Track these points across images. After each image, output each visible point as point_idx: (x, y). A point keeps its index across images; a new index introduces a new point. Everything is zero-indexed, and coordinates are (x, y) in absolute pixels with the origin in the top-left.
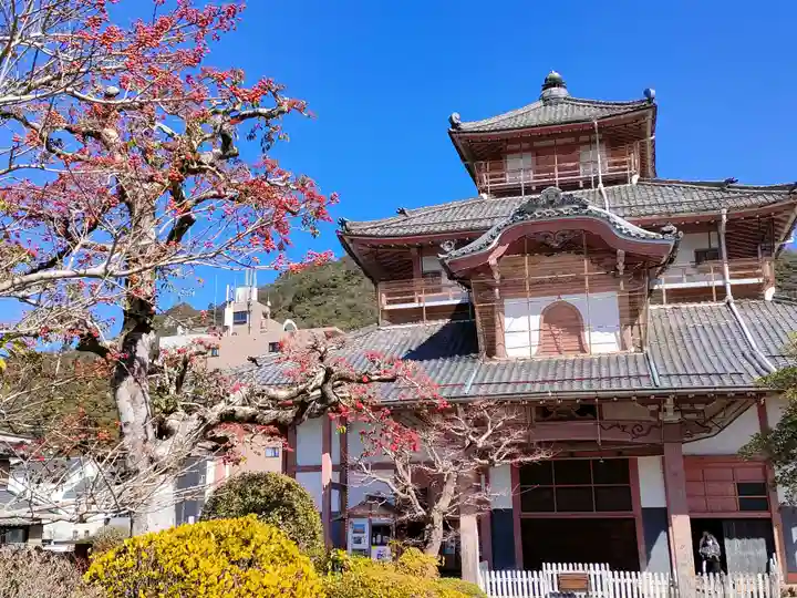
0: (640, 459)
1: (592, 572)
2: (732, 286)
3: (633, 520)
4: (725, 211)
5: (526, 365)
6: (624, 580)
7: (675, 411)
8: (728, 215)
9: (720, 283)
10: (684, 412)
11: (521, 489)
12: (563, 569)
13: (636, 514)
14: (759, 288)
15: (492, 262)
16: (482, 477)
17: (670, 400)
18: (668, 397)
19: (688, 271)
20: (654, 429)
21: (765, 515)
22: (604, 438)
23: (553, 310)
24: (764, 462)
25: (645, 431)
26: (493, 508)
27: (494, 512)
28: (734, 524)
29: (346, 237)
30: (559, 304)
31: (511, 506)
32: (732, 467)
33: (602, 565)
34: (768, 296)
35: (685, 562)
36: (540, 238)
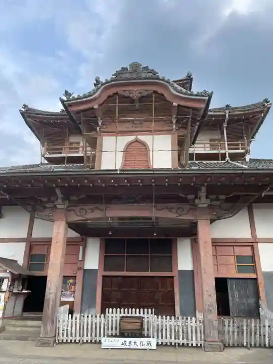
0: (178, 239)
1: (146, 316)
2: (229, 153)
3: (173, 277)
4: (227, 112)
6: (166, 322)
7: (207, 197)
8: (229, 115)
9: (223, 152)
10: (212, 200)
11: (105, 256)
12: (120, 313)
13: (174, 274)
14: (243, 155)
15: (96, 107)
16: (81, 248)
17: (204, 189)
18: (203, 185)
19: (207, 146)
20: (191, 211)
21: (253, 276)
22: (157, 216)
23: (133, 145)
24: (252, 244)
25: (185, 212)
26: (85, 268)
27: (85, 271)
28: (234, 281)
29: (25, 115)
30: (137, 141)
31: (97, 267)
32: (233, 246)
33: (150, 310)
34: (247, 159)
35: (212, 308)
36: (127, 94)
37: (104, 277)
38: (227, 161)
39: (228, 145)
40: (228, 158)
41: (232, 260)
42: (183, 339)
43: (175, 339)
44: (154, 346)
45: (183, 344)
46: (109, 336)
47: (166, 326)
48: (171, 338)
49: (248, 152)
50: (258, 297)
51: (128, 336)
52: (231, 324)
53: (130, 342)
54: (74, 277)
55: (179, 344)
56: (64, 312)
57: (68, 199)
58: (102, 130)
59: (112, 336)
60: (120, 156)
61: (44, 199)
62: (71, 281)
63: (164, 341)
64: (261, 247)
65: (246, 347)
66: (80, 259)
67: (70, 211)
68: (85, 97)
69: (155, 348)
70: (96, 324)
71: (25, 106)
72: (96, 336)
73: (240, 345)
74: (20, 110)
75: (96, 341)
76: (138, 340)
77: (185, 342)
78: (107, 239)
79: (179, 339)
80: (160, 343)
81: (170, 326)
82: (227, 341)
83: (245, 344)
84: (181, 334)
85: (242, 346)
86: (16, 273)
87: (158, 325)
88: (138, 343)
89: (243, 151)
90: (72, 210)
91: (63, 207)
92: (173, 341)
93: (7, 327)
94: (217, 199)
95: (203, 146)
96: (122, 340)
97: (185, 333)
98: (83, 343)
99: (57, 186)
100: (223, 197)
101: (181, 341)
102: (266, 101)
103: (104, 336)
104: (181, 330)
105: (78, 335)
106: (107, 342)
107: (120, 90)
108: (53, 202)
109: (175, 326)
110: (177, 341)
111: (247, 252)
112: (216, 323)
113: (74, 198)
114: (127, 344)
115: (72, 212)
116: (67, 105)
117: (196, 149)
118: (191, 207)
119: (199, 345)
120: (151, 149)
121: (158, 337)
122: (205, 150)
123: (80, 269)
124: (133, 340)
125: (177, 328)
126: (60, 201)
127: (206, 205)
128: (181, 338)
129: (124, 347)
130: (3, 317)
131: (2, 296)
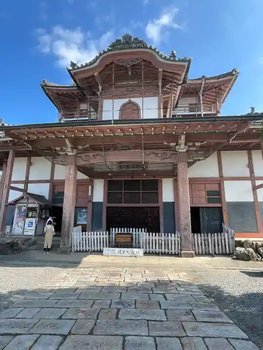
0: (164, 180)
2: (204, 114)
3: (159, 207)
6: (154, 237)
8: (205, 84)
9: (199, 113)
10: (189, 146)
11: (108, 193)
13: (160, 205)
15: (96, 74)
16: (90, 187)
17: (183, 137)
18: (183, 134)
21: (219, 205)
22: (146, 160)
23: (127, 106)
24: (220, 181)
25: (168, 156)
26: (94, 201)
27: (93, 203)
28: (205, 209)
30: (130, 102)
31: (102, 201)
32: (205, 184)
33: (143, 230)
35: (186, 227)
36: (121, 63)
37: (108, 208)
41: (204, 194)
42: (165, 249)
43: (159, 249)
44: (142, 254)
45: (165, 252)
46: (110, 247)
47: (152, 240)
48: (156, 248)
49: (218, 112)
50: (222, 220)
52: (199, 238)
53: (124, 251)
54: (86, 208)
55: (162, 252)
57: (76, 148)
61: (58, 149)
62: (84, 210)
63: (151, 250)
64: (226, 184)
66: (90, 194)
67: (78, 157)
68: (87, 65)
70: (100, 239)
73: (207, 254)
74: (41, 85)
78: (109, 180)
79: (162, 249)
80: (148, 252)
81: (156, 240)
82: (197, 251)
83: (211, 252)
84: (163, 245)
85: (209, 254)
86: (42, 204)
87: (146, 239)
88: (130, 252)
89: (215, 113)
90: (80, 156)
91: (71, 154)
92: (157, 250)
93: (38, 241)
94: (194, 146)
95: (183, 109)
96: (118, 249)
97: (167, 245)
98: (92, 251)
99: (66, 137)
100: (198, 144)
102: (234, 70)
103: (106, 246)
104: (163, 243)
105: (87, 246)
106: (107, 251)
107: (115, 60)
108: (65, 151)
109: (159, 240)
110: (160, 250)
111: (215, 188)
113: (80, 147)
114: (122, 252)
115: (80, 158)
116: (72, 73)
117: (178, 112)
118: (173, 152)
119: (177, 253)
120: (141, 108)
121: (146, 248)
122: (185, 112)
123: (90, 201)
124: (126, 250)
125: (160, 241)
126: (70, 150)
127: (185, 150)
128: (163, 248)
129: (119, 254)
130: (35, 235)
131: (34, 220)
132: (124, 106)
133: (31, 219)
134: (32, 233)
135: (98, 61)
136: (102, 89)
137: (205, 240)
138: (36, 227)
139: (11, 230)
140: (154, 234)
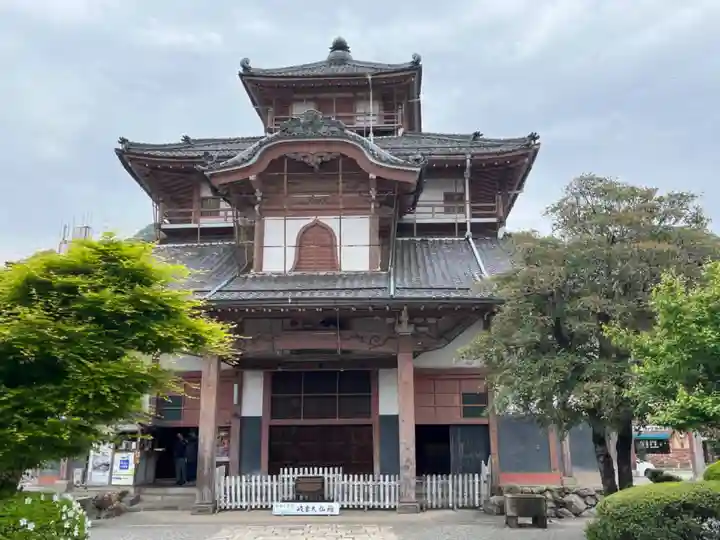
1: (326, 475)
2: (472, 224)
3: (371, 426)
4: (469, 156)
5: (281, 278)
6: (356, 482)
7: (409, 323)
9: (462, 220)
10: (417, 325)
11: (272, 398)
12: (299, 473)
13: (374, 420)
14: (494, 227)
15: (252, 178)
16: (236, 386)
17: (404, 313)
18: (402, 309)
19: (437, 209)
20: (390, 340)
21: (484, 421)
22: (345, 347)
23: (310, 230)
25: (380, 342)
26: (243, 415)
27: (244, 420)
28: (459, 429)
29: (125, 156)
30: (316, 224)
31: (259, 413)
32: (459, 380)
33: (336, 469)
34: (500, 234)
35: (408, 464)
36: (299, 158)
37: (271, 428)
38: (467, 239)
39: (472, 208)
40: (468, 233)
41: (457, 400)
42: (374, 501)
43: (364, 501)
44: (337, 511)
45: (373, 506)
46: (283, 501)
47: (353, 486)
48: (359, 500)
49: (502, 222)
51: (304, 501)
52: (434, 482)
53: (307, 508)
54: (227, 429)
55: (368, 506)
56: (220, 475)
58: (264, 207)
59: (288, 501)
60: (291, 253)
62: (223, 434)
63: (351, 503)
65: (453, 509)
69: (337, 513)
70: (267, 487)
71: (123, 141)
72: (267, 500)
73: (445, 507)
74: (117, 150)
75: (267, 506)
76: (317, 505)
77: (376, 504)
78: (273, 372)
79: (368, 501)
80: (345, 506)
81: (359, 486)
82: (429, 502)
83: (451, 505)
84: (371, 495)
85: (448, 508)
87: (343, 485)
88: (317, 508)
89: (494, 220)
92: (362, 503)
93: (142, 497)
94: (424, 325)
95: (430, 209)
96: (298, 505)
97: (377, 494)
98: (251, 509)
101: (371, 503)
102: (533, 137)
103: (277, 500)
104: (371, 490)
105: (244, 499)
106: (280, 508)
107: (289, 152)
109: (364, 487)
110: (366, 503)
111: (480, 388)
112: (413, 482)
114: (304, 510)
117: (418, 216)
118: (389, 335)
119: (393, 507)
120: (337, 236)
121: (343, 500)
122: (433, 217)
123: (237, 415)
124: (311, 505)
125: (366, 489)
128: (371, 499)
129: (300, 512)
130: (136, 485)
131: (131, 457)
132: (305, 231)
133: (124, 455)
134: (130, 481)
135: (257, 156)
136: (262, 197)
137: (442, 486)
138: (136, 469)
139: (84, 476)
140: (356, 476)
